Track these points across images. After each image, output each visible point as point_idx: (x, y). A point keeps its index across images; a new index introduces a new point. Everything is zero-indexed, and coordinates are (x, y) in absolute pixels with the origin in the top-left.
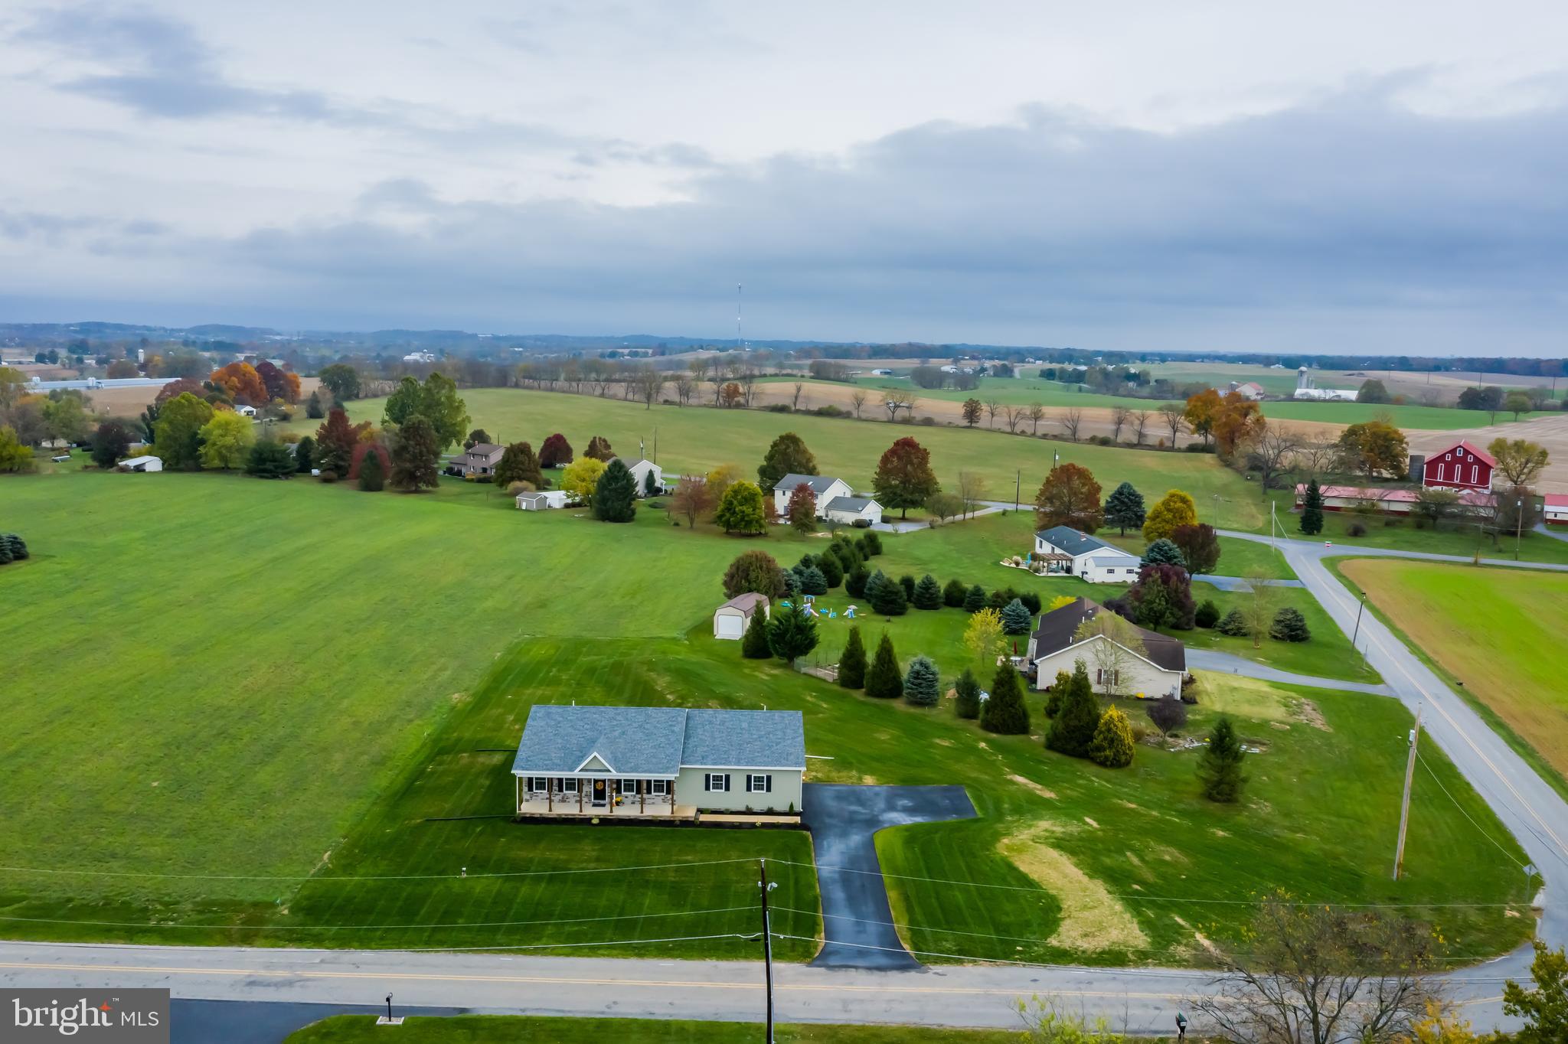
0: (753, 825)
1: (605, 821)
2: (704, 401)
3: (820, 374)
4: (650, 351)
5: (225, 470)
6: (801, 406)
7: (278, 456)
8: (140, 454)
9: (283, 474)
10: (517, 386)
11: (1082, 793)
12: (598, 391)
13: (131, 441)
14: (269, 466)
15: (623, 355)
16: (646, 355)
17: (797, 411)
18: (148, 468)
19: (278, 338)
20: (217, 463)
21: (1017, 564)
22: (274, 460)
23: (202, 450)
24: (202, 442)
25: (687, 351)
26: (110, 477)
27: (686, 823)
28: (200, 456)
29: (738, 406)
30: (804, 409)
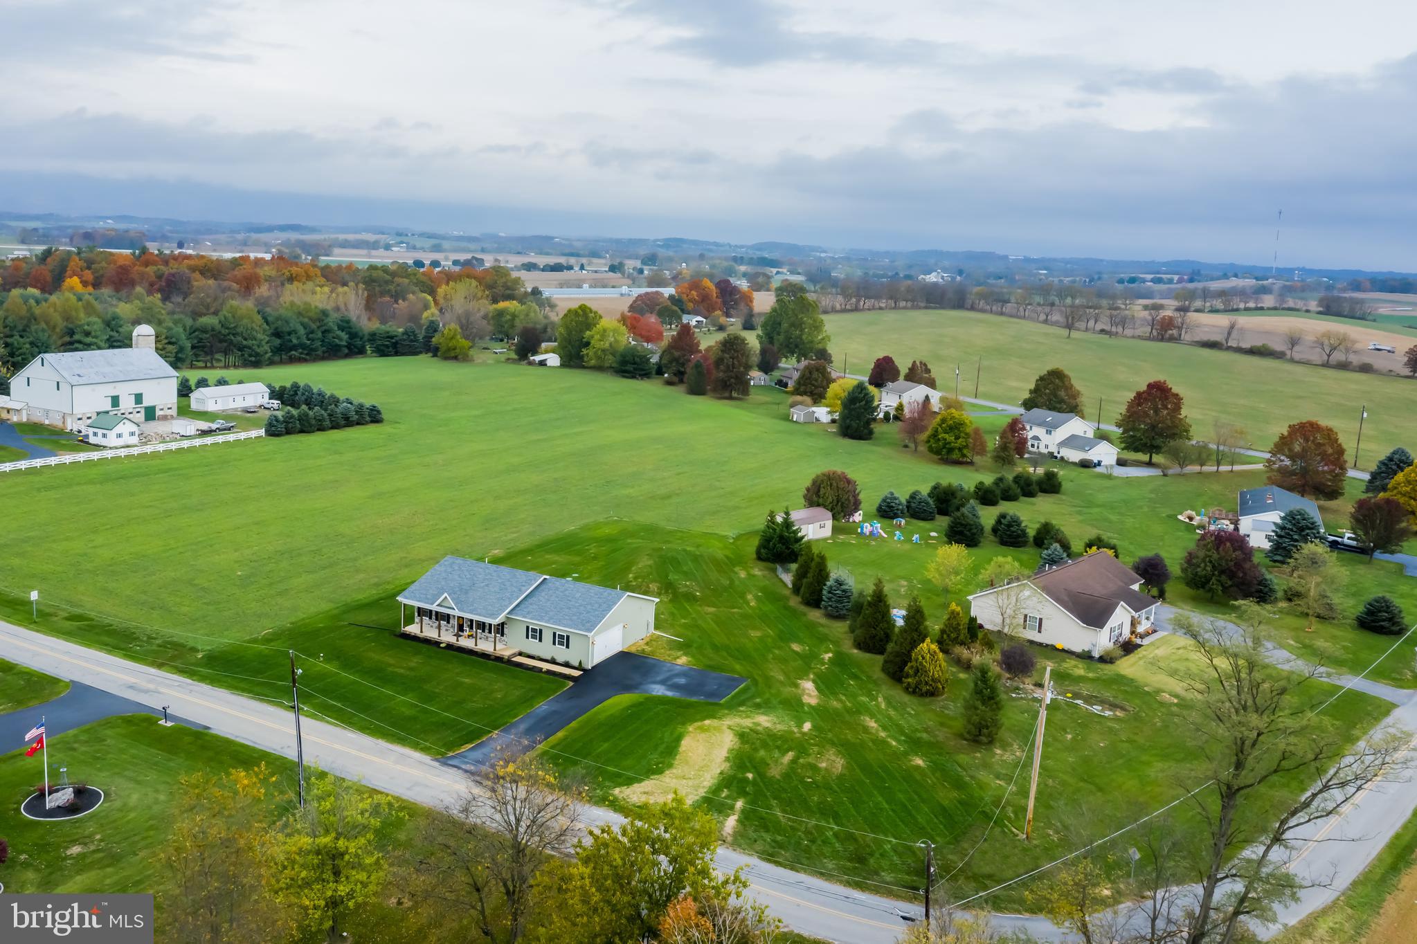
0: (540, 670)
1: (450, 647)
2: (1138, 332)
3: (1331, 309)
4: (1176, 278)
5: (599, 368)
6: (1232, 343)
7: (637, 360)
8: (546, 352)
9: (640, 375)
10: (972, 308)
11: (845, 707)
12: (1042, 317)
13: (543, 341)
14: (629, 367)
15: (1144, 281)
16: (1170, 281)
17: (1229, 348)
18: (549, 363)
19: (823, 255)
20: (593, 362)
21: (1191, 519)
22: (635, 363)
23: (585, 351)
24: (587, 344)
25: (1218, 279)
26: (523, 368)
27: (499, 659)
28: (583, 356)
29: (1172, 339)
30: (1235, 345)
